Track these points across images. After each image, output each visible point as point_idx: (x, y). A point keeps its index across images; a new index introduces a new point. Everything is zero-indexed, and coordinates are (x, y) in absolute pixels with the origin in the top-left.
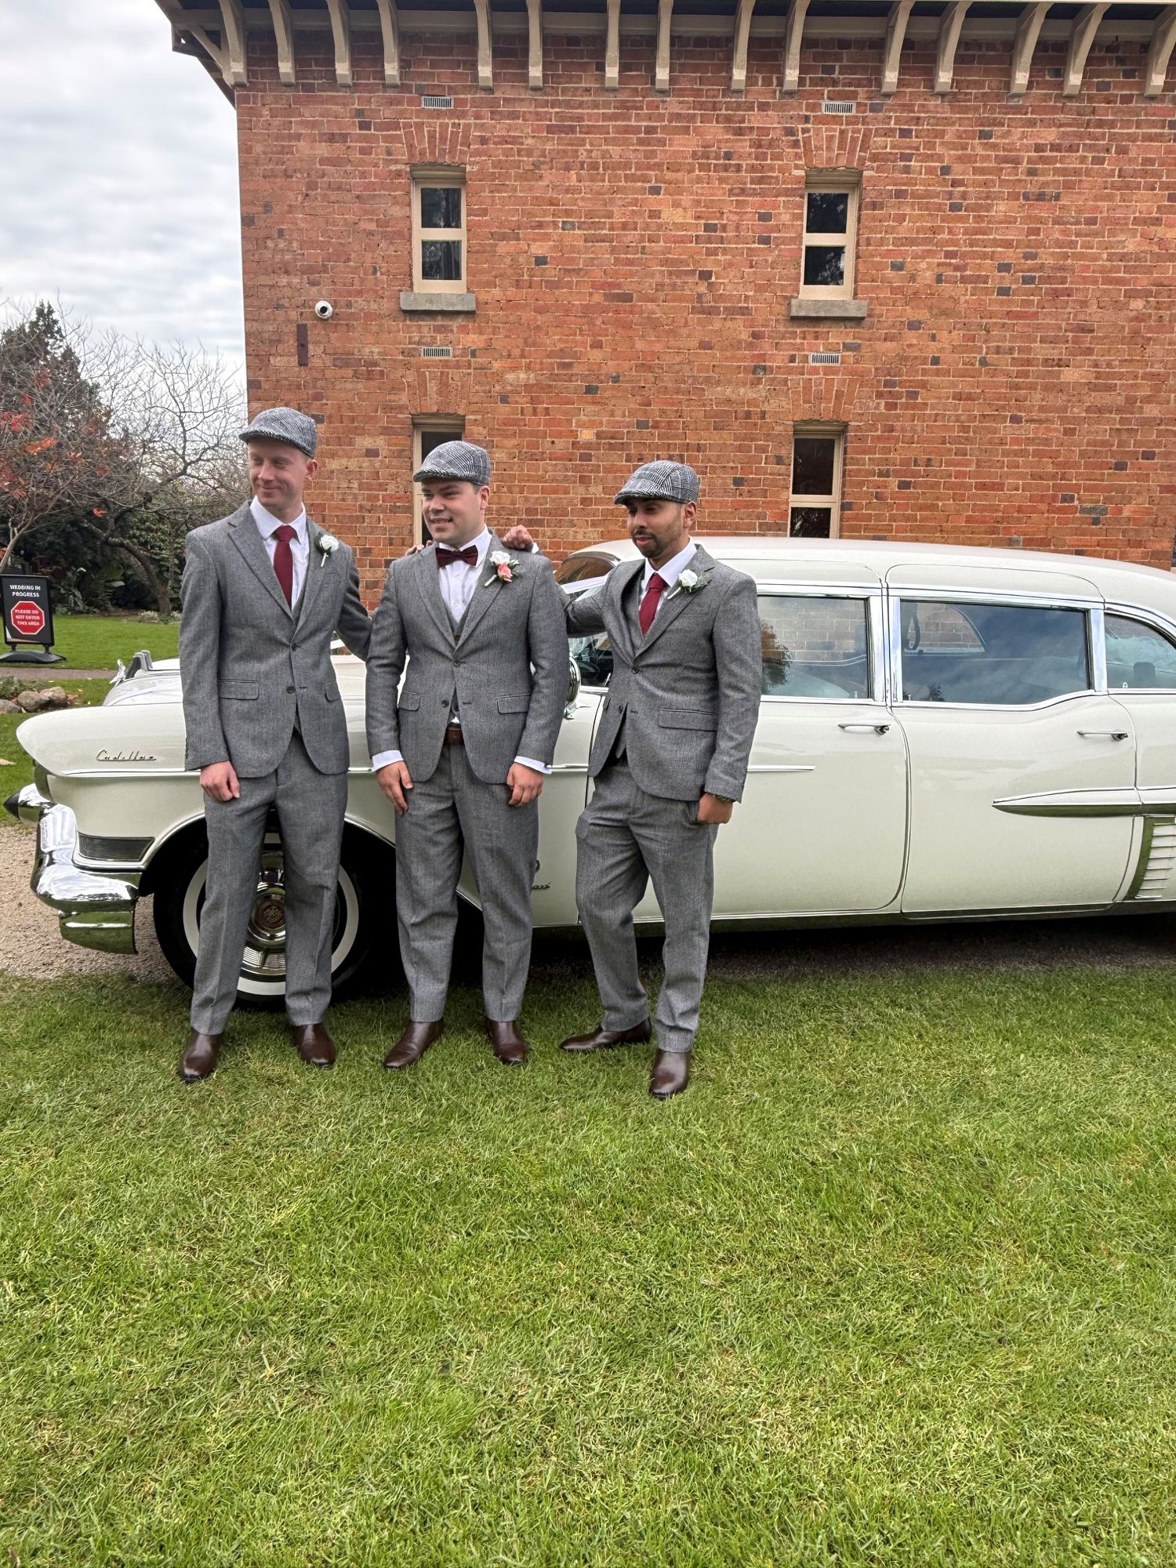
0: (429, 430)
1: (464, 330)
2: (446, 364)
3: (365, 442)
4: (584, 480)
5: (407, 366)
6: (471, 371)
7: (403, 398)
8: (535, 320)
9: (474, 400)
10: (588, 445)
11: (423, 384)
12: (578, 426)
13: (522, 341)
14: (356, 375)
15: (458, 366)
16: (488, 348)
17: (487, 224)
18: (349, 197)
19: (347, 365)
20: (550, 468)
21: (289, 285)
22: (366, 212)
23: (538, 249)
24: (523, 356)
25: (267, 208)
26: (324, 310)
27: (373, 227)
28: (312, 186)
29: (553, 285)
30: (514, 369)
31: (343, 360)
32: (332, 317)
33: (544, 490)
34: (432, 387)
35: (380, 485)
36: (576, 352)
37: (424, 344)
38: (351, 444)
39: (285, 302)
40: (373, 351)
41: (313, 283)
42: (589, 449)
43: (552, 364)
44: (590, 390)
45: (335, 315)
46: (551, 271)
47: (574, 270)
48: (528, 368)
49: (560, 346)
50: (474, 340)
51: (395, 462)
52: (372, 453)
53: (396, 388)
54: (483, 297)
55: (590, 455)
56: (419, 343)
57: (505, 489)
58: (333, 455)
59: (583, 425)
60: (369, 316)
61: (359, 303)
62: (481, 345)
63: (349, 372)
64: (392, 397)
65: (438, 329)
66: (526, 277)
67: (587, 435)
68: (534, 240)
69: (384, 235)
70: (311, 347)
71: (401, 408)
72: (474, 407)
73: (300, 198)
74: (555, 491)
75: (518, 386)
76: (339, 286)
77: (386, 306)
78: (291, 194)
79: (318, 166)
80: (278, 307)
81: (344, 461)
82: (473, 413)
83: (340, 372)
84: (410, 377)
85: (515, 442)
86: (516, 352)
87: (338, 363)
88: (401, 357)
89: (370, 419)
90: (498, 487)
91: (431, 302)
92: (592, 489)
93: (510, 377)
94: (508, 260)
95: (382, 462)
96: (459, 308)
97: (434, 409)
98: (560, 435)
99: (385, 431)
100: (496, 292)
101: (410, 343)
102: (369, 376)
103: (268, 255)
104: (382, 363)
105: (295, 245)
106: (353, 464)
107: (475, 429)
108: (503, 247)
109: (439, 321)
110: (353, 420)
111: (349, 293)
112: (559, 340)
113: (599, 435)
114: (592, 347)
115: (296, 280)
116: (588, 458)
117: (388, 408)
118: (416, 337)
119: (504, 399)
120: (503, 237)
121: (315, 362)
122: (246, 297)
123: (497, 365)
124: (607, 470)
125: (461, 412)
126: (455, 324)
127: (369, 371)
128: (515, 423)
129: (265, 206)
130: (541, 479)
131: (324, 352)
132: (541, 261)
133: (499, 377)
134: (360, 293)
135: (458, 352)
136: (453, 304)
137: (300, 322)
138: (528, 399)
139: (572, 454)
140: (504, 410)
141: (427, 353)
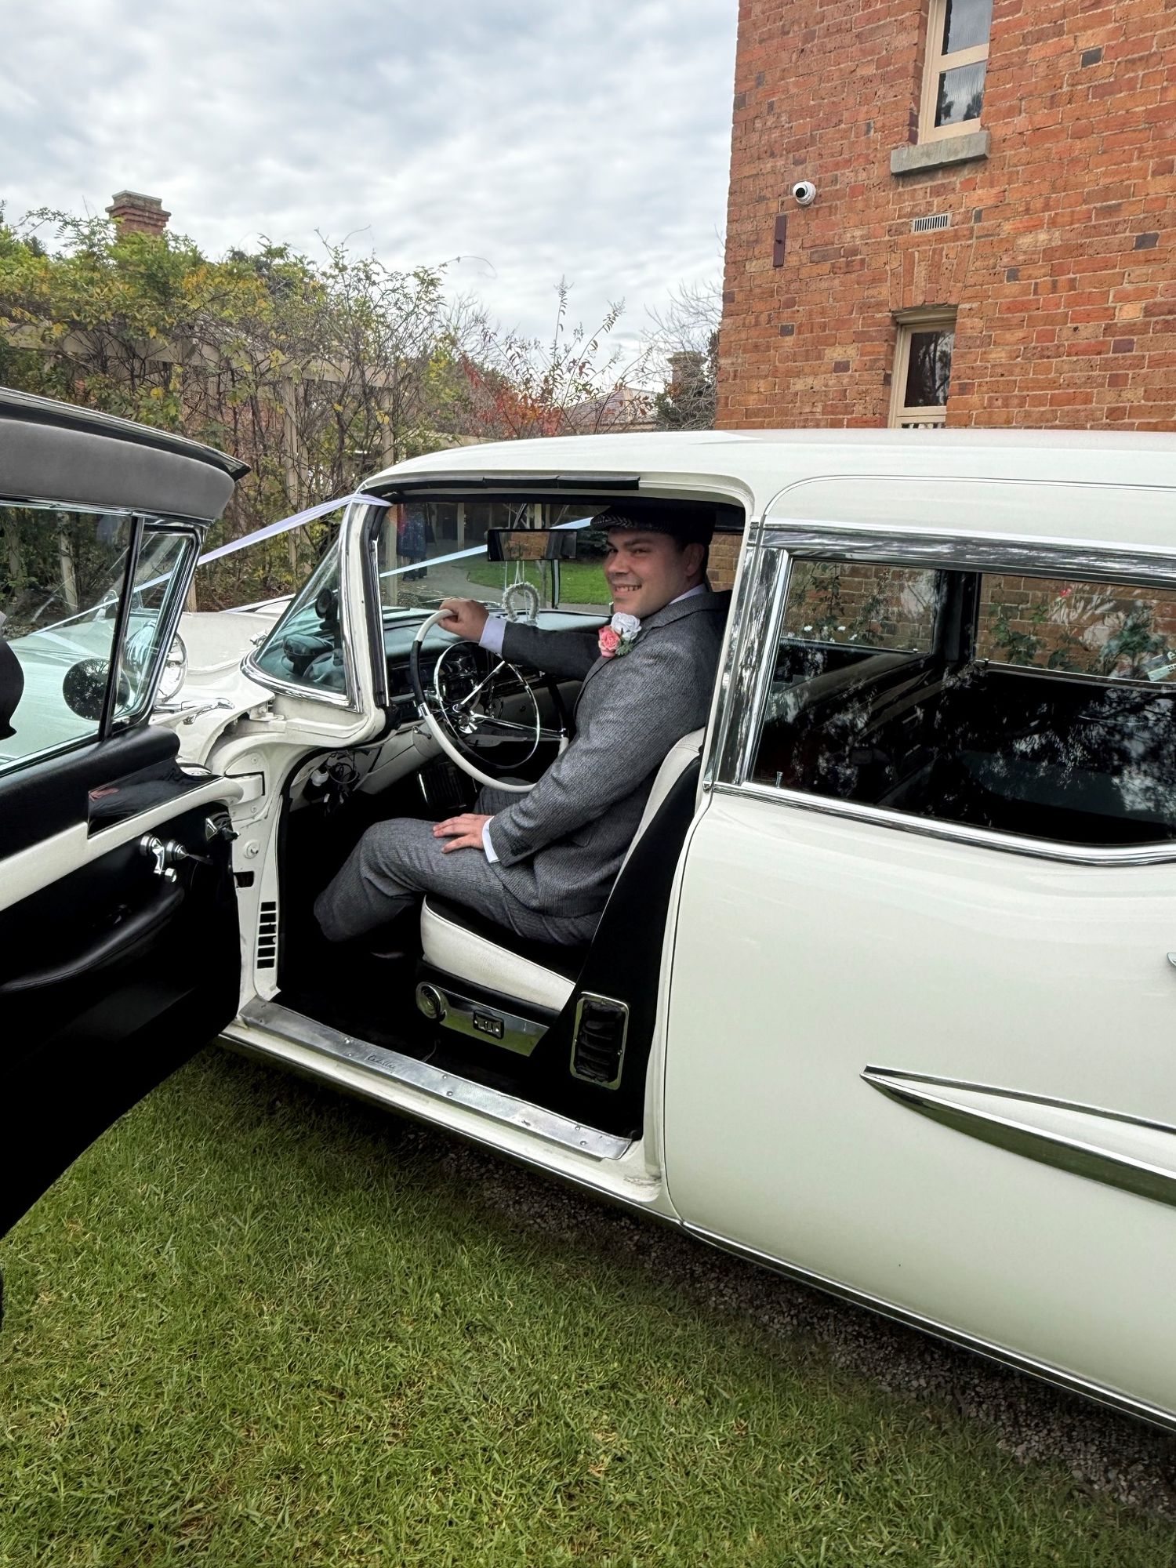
0: (918, 331)
1: (970, 186)
2: (940, 238)
3: (835, 354)
4: (1116, 382)
5: (892, 247)
6: (973, 241)
7: (884, 291)
8: (1071, 148)
9: (971, 281)
10: (1131, 328)
11: (910, 272)
12: (1117, 299)
13: (1047, 184)
14: (833, 270)
15: (956, 237)
16: (1000, 205)
17: (1020, 24)
18: (848, 38)
19: (824, 258)
20: (1066, 367)
21: (773, 171)
22: (864, 53)
23: (1089, 41)
24: (1047, 207)
25: (759, 81)
26: (801, 193)
27: (871, 70)
28: (809, 37)
29: (1102, 91)
30: (1030, 229)
31: (820, 253)
32: (814, 201)
33: (1053, 401)
34: (920, 272)
35: (846, 406)
36: (1129, 186)
37: (917, 215)
38: (819, 357)
39: (767, 193)
40: (854, 236)
41: (797, 162)
42: (1132, 332)
43: (1089, 211)
44: (1144, 242)
45: (818, 196)
46: (1104, 71)
47: (1141, 59)
48: (1053, 223)
49: (1103, 182)
50: (982, 196)
51: (866, 376)
52: (841, 367)
53: (876, 280)
54: (1001, 130)
55: (1131, 342)
56: (911, 215)
57: (999, 403)
58: (799, 374)
59: (1124, 298)
60: (856, 191)
61: (847, 176)
62: (990, 203)
63: (826, 266)
64: (871, 292)
65: (936, 192)
66: (1065, 89)
67: (1129, 313)
68: (1085, 28)
69: (884, 78)
70: (788, 242)
71: (879, 305)
72: (969, 292)
73: (794, 56)
74: (1070, 400)
75: (1034, 253)
76: (827, 160)
77: (876, 172)
78: (784, 55)
79: (818, 9)
80: (762, 199)
81: (810, 381)
82: (970, 299)
83: (817, 269)
84: (895, 262)
85: (1020, 334)
86: (1038, 204)
87: (815, 257)
88: (887, 238)
89: (841, 323)
90: (990, 398)
91: (928, 155)
92: (1128, 394)
93: (1025, 241)
94: (1042, 70)
95: (851, 377)
96: (962, 156)
97: (919, 300)
98: (1088, 317)
99: (860, 337)
100: (1020, 121)
101: (899, 218)
102: (849, 269)
103: (755, 137)
104: (864, 249)
105: (784, 118)
106: (817, 383)
107: (968, 322)
108: (1038, 52)
109: (940, 180)
110: (824, 326)
111: (837, 166)
112: (1105, 174)
113: (1148, 312)
114: (1155, 174)
115: (780, 163)
116: (1127, 346)
117: (865, 307)
118: (907, 206)
119: (1013, 275)
120: (1040, 37)
121: (792, 261)
122: (731, 193)
123: (1007, 227)
124: (1155, 363)
125: (952, 301)
126: (956, 180)
127: (848, 262)
128: (1022, 307)
129: (758, 78)
130: (1053, 384)
131: (802, 247)
132: (1091, 57)
133: (1009, 244)
134: (848, 162)
135: (958, 218)
136: (956, 152)
137: (781, 214)
138: (1048, 270)
139: (1103, 343)
140: (1011, 288)
141: (920, 226)
